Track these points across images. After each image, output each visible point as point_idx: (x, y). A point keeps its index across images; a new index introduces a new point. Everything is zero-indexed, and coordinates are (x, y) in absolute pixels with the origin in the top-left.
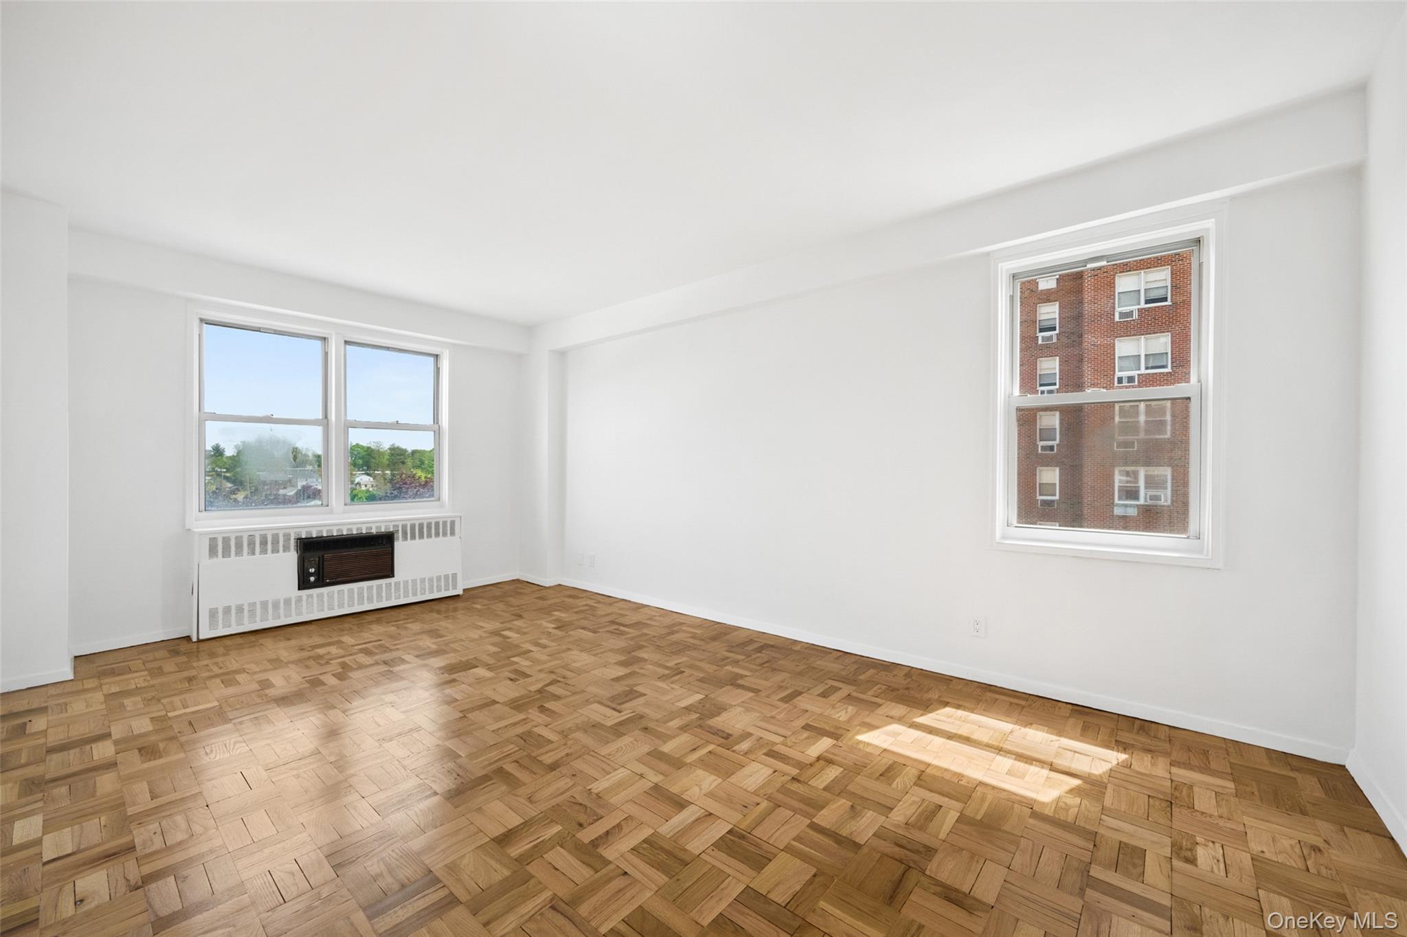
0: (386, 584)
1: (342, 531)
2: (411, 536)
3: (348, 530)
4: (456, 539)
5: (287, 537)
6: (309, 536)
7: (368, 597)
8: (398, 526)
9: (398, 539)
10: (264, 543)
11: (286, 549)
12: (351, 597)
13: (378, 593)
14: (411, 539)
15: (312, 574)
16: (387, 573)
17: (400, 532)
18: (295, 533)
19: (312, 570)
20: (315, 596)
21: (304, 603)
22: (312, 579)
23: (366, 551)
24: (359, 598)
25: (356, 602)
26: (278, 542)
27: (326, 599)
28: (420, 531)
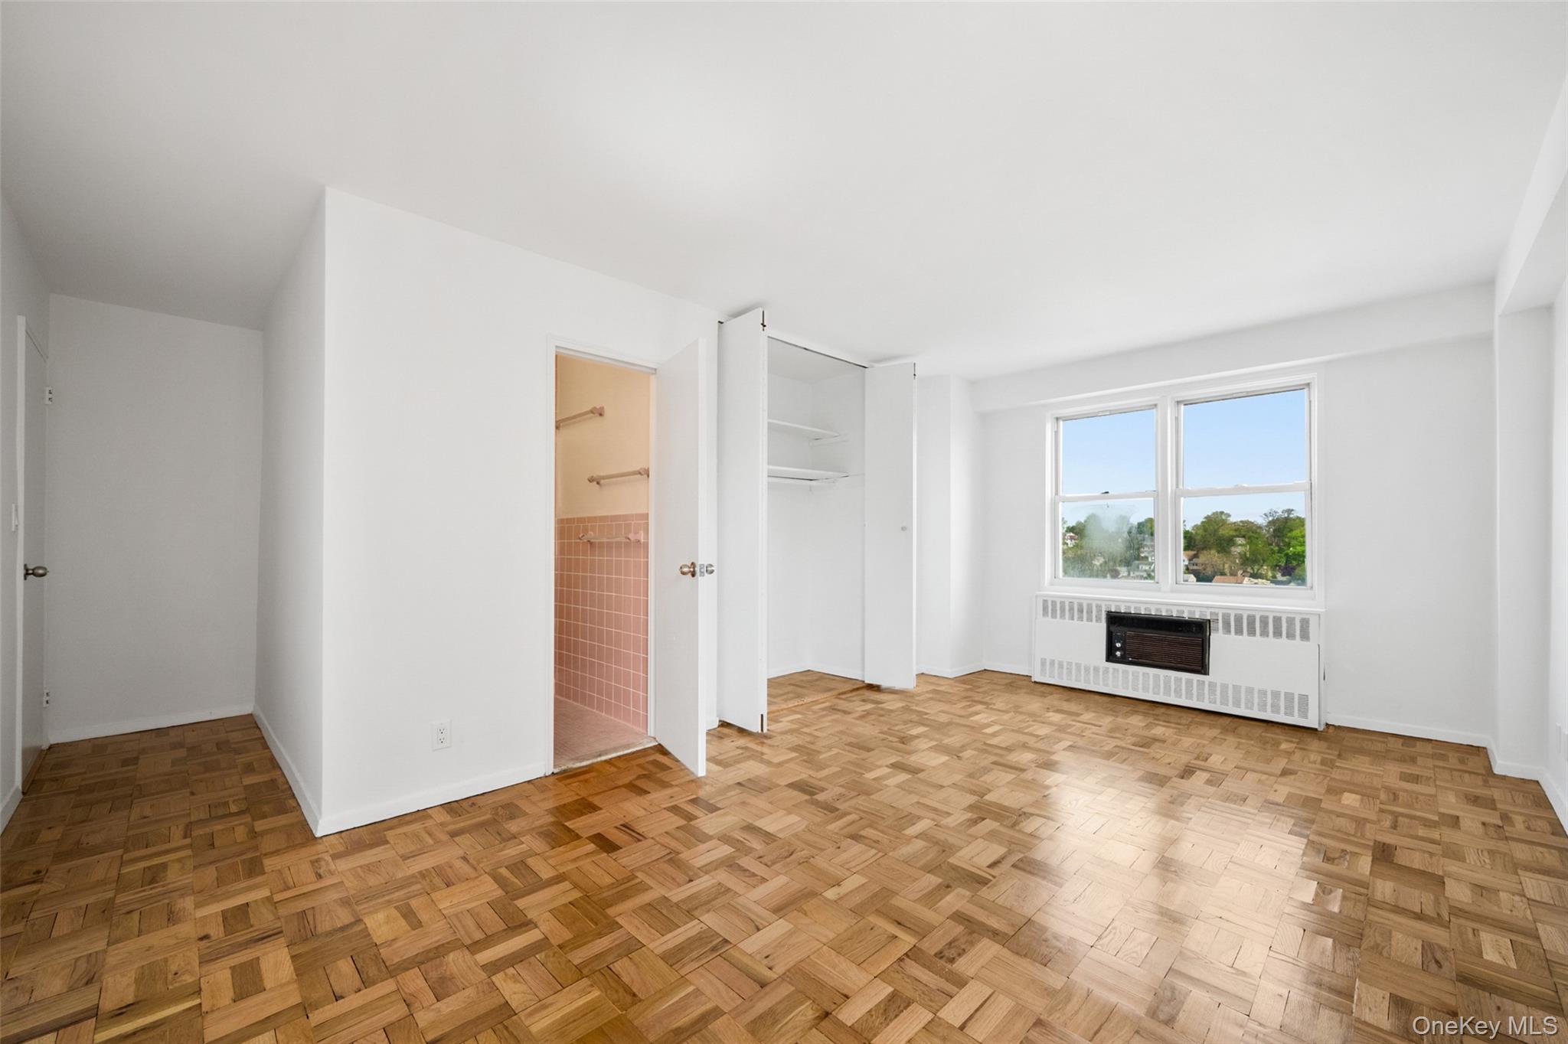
0: (1198, 681)
1: (1150, 610)
2: (1236, 630)
3: (1157, 610)
4: (1310, 646)
5: (1099, 607)
6: (1118, 611)
7: (1175, 689)
8: (1217, 614)
9: (1217, 630)
10: (1079, 610)
11: (1098, 619)
12: (1157, 685)
13: (1187, 687)
14: (1236, 633)
15: (1118, 649)
16: (1196, 668)
17: (1220, 621)
18: (1106, 605)
19: (1118, 645)
20: (1120, 672)
21: (1110, 675)
22: (1118, 653)
23: (1172, 636)
24: (1165, 688)
25: (1162, 690)
26: (1092, 612)
27: (1130, 677)
28: (1248, 624)
